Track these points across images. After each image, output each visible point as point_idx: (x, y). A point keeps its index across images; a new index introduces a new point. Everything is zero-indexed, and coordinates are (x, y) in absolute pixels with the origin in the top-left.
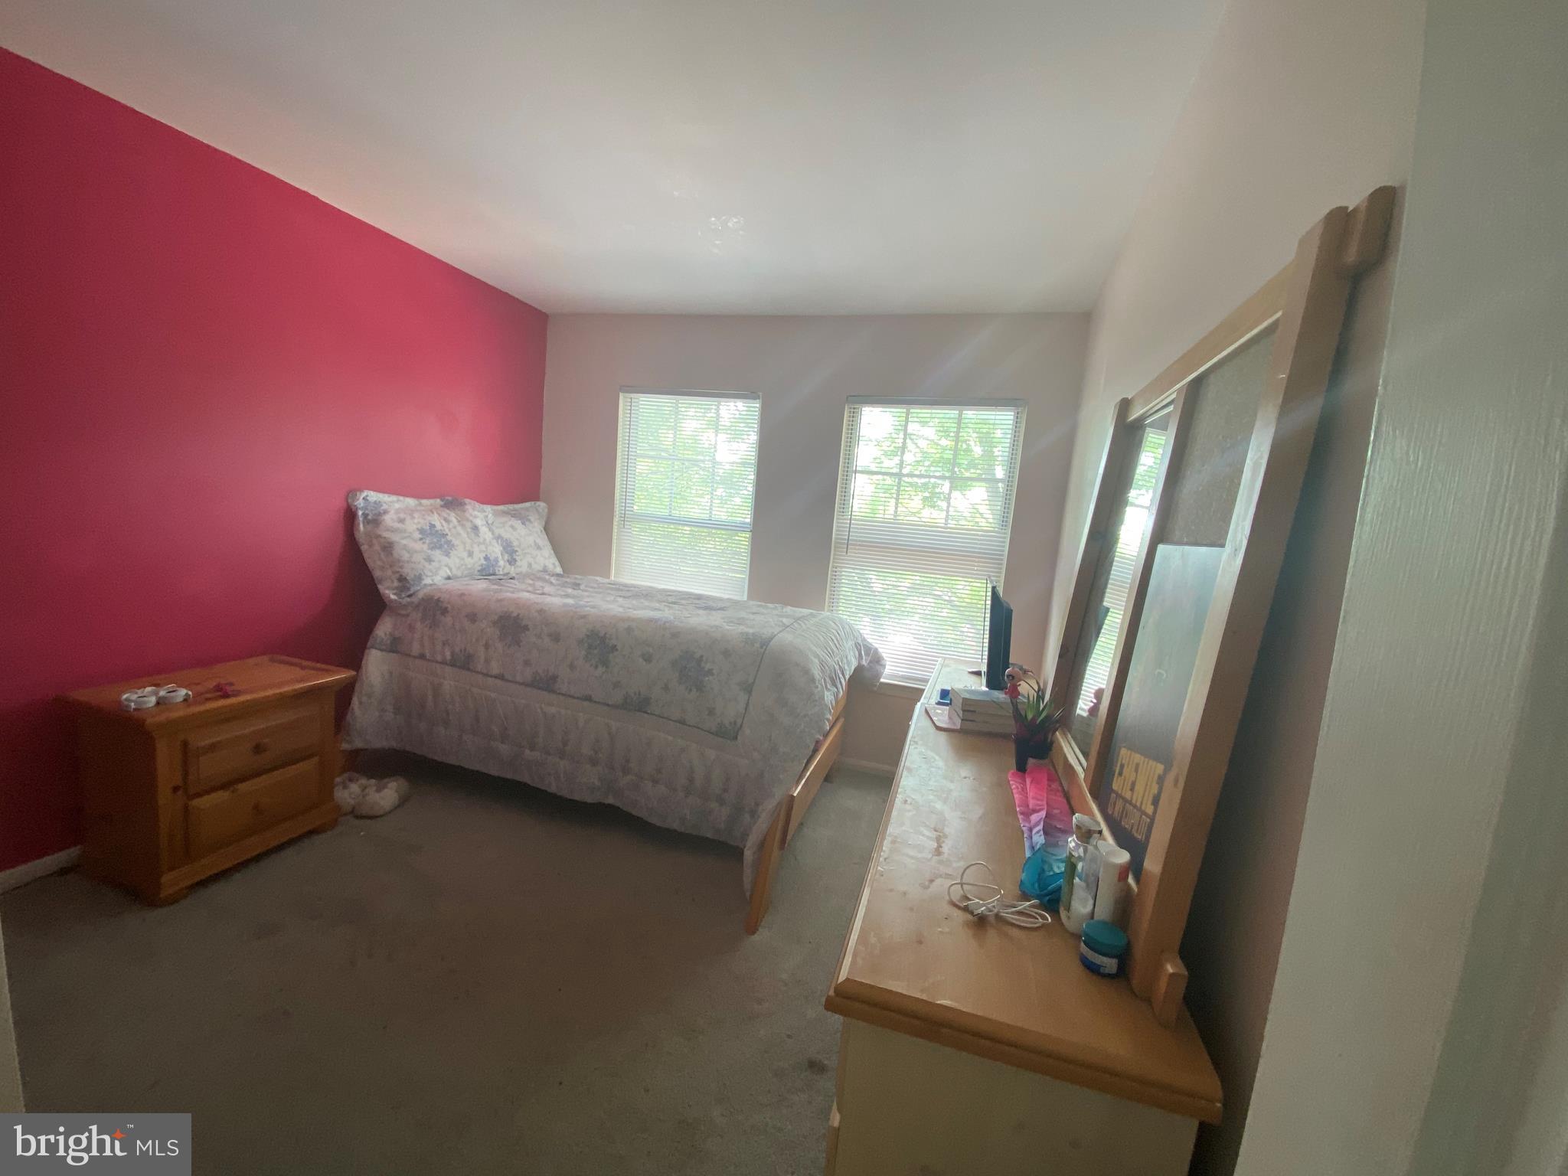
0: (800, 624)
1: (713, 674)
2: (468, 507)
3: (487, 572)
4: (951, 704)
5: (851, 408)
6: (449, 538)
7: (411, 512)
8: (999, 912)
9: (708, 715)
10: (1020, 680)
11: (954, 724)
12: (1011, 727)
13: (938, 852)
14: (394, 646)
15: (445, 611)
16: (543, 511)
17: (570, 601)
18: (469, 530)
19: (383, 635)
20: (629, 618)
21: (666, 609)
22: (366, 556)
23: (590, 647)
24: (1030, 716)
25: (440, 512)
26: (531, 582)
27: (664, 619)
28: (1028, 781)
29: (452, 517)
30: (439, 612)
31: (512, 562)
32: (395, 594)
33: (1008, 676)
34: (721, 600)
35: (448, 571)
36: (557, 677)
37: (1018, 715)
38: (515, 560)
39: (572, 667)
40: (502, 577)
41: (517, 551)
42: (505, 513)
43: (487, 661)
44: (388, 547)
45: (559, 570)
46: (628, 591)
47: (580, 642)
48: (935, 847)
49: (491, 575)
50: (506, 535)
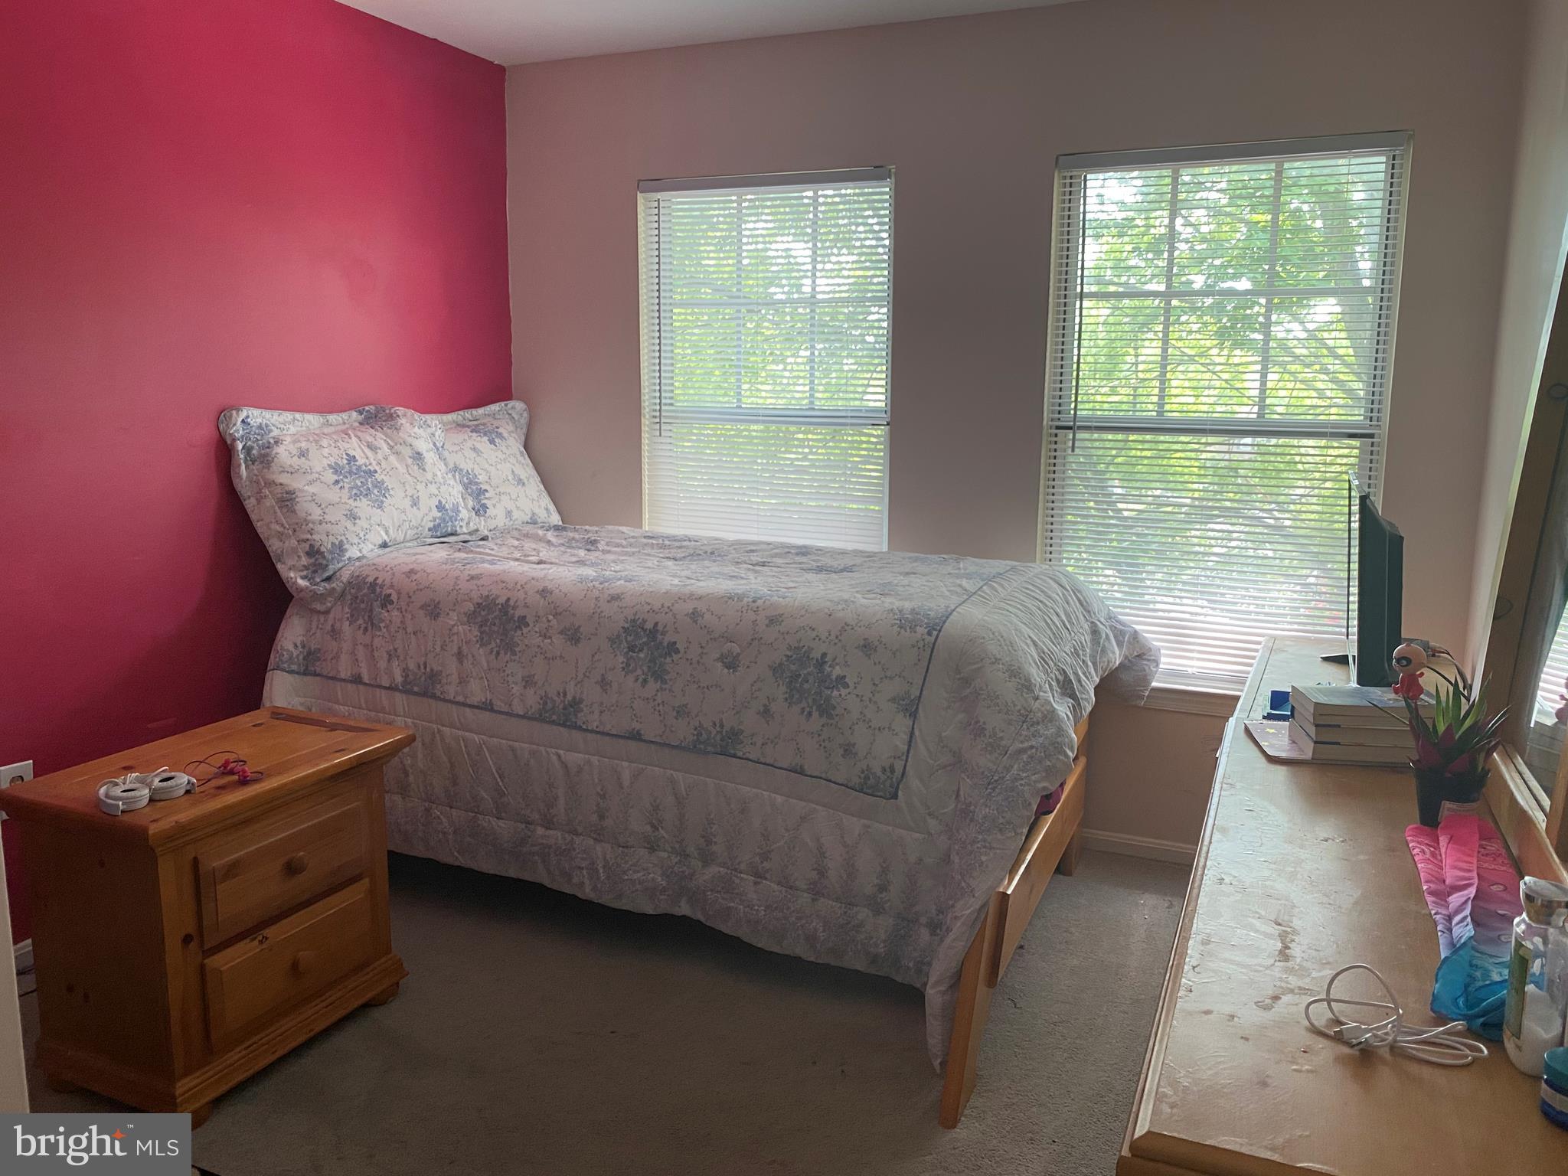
0: (993, 588)
1: (846, 686)
2: (403, 421)
3: (442, 533)
4: (1292, 715)
5: (1065, 178)
6: (379, 477)
7: (316, 438)
8: (1395, 1041)
9: (843, 756)
10: (1423, 666)
11: (1301, 750)
12: (1408, 750)
13: (1284, 955)
14: (310, 665)
15: (387, 601)
16: (521, 415)
17: (589, 572)
18: (410, 461)
19: (291, 647)
20: (691, 595)
21: (751, 576)
22: (253, 517)
23: (632, 648)
24: (1442, 728)
25: (359, 434)
26: (516, 543)
27: (752, 594)
28: (1443, 840)
29: (379, 438)
30: (376, 604)
31: (481, 510)
32: (303, 578)
33: (1398, 661)
34: (843, 553)
35: (383, 534)
36: (581, 701)
37: (1419, 726)
38: (485, 507)
39: (604, 683)
40: (468, 537)
41: (486, 491)
42: (461, 426)
43: (463, 681)
44: (287, 500)
45: (556, 519)
46: (680, 547)
47: (614, 640)
48: (1279, 949)
49: (452, 534)
50: (466, 466)
